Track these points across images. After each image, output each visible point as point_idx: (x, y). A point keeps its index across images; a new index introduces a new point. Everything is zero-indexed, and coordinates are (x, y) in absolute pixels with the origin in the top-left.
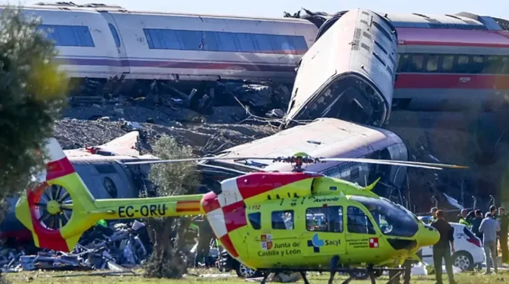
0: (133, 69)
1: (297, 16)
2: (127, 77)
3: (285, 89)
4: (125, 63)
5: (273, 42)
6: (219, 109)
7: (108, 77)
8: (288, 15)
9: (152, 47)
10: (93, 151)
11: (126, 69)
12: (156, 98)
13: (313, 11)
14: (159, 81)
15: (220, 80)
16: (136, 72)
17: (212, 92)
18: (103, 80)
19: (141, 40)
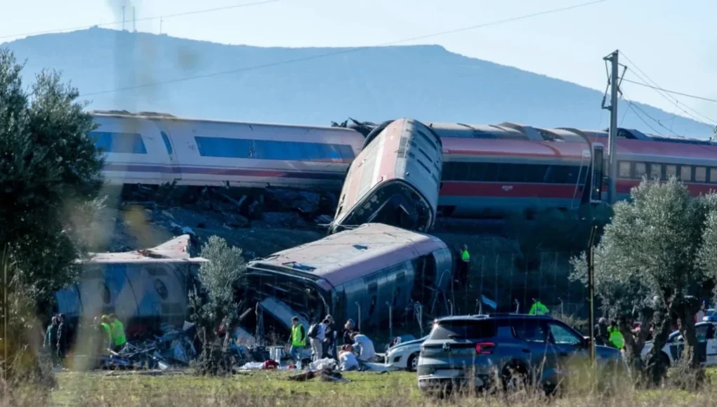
0: (184, 176)
1: (344, 125)
2: (179, 183)
3: (333, 196)
4: (178, 170)
5: (321, 150)
6: (268, 216)
7: (160, 183)
8: (335, 124)
9: (203, 154)
10: (145, 254)
11: (177, 176)
12: (207, 203)
13: (361, 121)
14: (210, 188)
15: (269, 187)
16: (188, 179)
17: (262, 198)
18: (155, 187)
19: (192, 148)
